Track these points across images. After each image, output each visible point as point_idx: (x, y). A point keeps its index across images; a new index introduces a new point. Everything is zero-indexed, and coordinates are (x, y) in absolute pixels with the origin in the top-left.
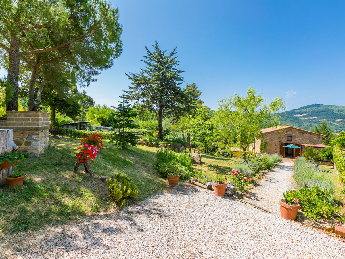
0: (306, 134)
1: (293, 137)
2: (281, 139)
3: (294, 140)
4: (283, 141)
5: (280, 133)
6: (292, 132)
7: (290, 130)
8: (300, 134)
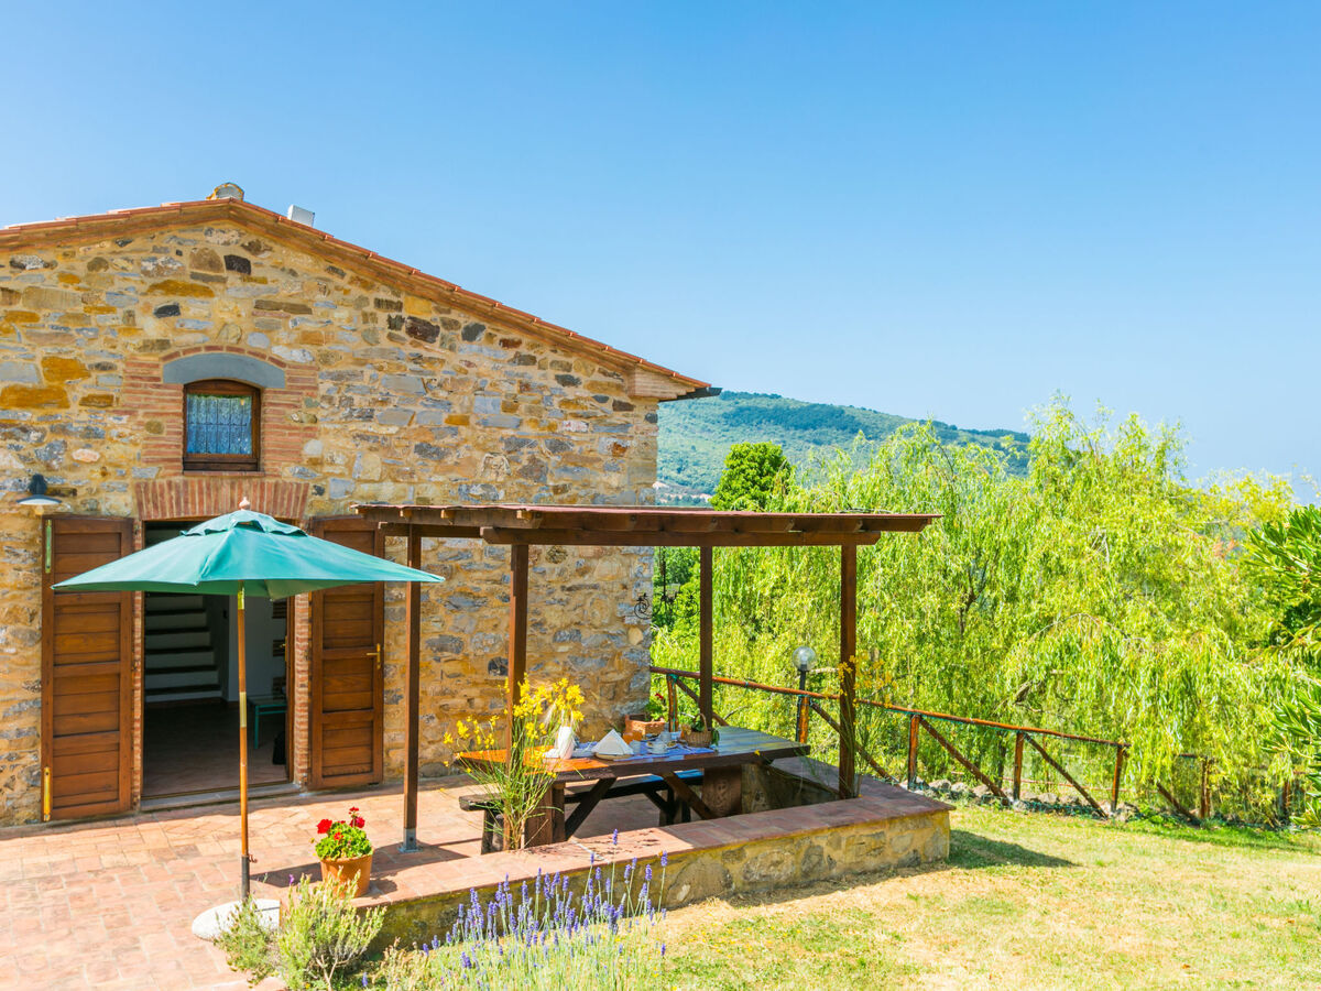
0: (467, 350)
1: (268, 398)
2: (63, 430)
3: (295, 453)
4: (97, 470)
5: (39, 305)
6: (259, 305)
7: (222, 253)
8: (383, 352)
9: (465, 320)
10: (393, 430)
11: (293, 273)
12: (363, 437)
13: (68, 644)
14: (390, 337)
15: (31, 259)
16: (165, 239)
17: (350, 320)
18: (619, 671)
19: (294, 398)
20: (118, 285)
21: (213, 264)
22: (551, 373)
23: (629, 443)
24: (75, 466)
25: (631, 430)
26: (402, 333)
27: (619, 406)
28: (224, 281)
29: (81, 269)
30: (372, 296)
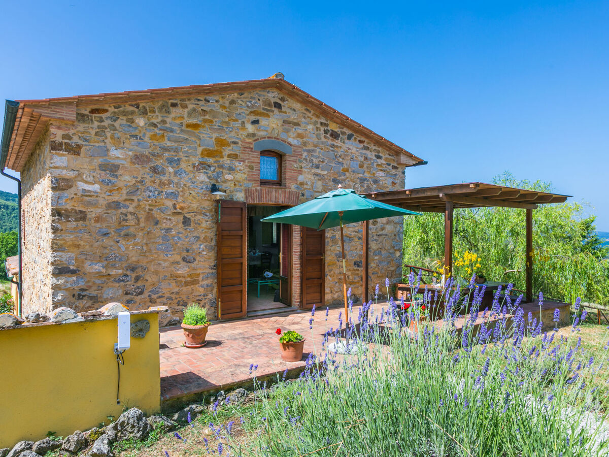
0: (348, 143)
1: (284, 158)
2: (222, 167)
3: (295, 179)
4: (233, 183)
5: (214, 117)
6: (285, 122)
7: (273, 101)
8: (323, 143)
9: (348, 132)
10: (326, 172)
11: (294, 110)
12: (316, 175)
13: (226, 251)
14: (325, 137)
15: (212, 98)
16: (254, 94)
17: (313, 129)
18: (393, 267)
19: (295, 158)
20: (239, 111)
21: (270, 105)
22: (374, 154)
23: (397, 181)
24: (226, 181)
25: (398, 176)
26: (328, 136)
27: (394, 167)
28: (273, 111)
29: (227, 104)
30: (319, 121)
